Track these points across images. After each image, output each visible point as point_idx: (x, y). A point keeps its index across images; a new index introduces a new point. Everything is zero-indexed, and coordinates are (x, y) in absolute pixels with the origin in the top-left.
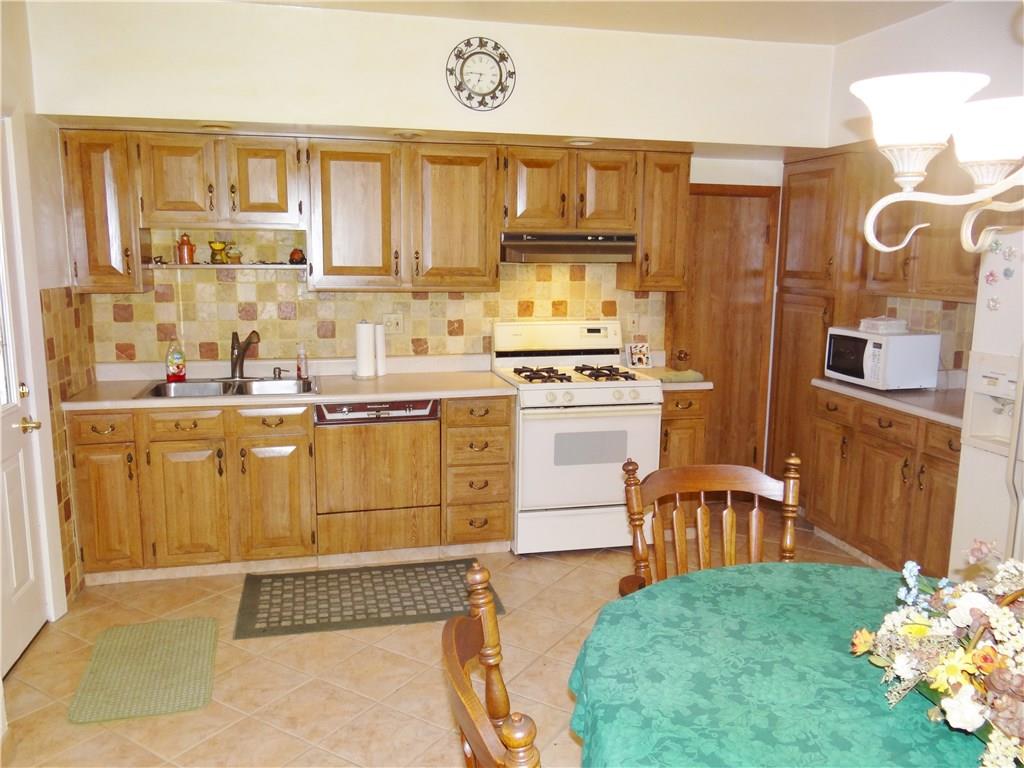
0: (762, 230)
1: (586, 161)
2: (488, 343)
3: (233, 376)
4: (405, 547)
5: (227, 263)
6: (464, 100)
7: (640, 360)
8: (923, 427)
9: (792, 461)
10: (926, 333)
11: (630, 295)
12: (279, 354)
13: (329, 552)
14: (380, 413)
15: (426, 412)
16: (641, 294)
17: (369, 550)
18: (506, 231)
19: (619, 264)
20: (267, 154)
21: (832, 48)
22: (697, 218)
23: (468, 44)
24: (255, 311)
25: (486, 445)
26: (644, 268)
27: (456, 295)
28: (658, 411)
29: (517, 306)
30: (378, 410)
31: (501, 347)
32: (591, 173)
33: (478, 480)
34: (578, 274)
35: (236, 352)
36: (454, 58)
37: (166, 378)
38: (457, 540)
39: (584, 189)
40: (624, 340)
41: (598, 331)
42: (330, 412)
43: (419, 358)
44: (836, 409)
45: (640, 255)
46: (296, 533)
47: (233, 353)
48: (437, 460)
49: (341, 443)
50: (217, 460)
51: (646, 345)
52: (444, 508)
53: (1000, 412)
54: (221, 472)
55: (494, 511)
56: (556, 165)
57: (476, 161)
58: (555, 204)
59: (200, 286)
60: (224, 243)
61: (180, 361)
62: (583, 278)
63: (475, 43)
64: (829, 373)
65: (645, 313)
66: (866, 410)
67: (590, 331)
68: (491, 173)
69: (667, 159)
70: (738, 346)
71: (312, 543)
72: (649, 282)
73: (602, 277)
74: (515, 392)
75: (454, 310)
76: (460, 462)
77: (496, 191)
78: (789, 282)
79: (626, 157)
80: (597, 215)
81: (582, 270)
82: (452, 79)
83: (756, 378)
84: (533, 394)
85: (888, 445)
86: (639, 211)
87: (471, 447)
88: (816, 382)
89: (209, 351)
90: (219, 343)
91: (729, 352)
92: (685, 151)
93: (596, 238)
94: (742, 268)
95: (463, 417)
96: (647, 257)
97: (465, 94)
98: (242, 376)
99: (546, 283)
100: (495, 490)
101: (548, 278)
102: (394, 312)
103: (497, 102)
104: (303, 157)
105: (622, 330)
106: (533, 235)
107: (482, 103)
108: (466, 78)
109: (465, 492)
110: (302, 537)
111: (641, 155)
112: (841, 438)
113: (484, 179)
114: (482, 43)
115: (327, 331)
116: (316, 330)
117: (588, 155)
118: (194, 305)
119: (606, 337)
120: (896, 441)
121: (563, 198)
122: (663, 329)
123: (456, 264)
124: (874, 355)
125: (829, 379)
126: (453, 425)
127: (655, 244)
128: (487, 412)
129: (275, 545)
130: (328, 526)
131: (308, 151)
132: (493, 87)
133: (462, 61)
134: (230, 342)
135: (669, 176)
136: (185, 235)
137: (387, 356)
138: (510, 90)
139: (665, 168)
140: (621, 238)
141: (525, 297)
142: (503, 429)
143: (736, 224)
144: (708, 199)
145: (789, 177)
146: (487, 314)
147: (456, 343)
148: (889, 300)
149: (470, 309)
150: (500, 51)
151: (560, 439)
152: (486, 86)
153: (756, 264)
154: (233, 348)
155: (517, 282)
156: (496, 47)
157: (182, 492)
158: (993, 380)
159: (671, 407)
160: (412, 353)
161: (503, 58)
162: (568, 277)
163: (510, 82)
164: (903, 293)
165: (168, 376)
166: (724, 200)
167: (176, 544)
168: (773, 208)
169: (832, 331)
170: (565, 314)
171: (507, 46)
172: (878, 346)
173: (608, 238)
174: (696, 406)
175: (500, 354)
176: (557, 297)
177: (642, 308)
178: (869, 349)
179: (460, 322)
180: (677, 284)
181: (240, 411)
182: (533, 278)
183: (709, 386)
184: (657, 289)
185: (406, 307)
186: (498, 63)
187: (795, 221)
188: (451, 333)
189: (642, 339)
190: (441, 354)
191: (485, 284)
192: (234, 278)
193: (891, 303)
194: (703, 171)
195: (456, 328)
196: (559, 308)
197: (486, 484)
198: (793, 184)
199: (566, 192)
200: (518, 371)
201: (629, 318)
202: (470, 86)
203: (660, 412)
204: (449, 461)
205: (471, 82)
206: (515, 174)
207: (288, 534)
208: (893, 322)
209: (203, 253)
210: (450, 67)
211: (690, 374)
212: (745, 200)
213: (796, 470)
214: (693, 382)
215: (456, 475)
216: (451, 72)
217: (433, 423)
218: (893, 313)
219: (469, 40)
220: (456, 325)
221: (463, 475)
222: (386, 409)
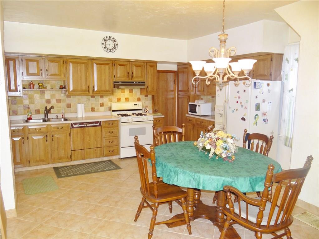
0: (173, 81)
1: (133, 65)
2: (110, 108)
3: (45, 118)
4: (94, 158)
5: (43, 89)
6: (106, 50)
7: (147, 112)
8: (208, 122)
9: (183, 125)
10: (209, 103)
11: (144, 96)
12: (56, 112)
13: (74, 160)
14: (87, 125)
15: (98, 124)
16: (146, 96)
17: (84, 159)
18: (115, 81)
19: (141, 89)
20: (56, 62)
21: (187, 41)
22: (158, 78)
23: (107, 38)
24: (50, 101)
25: (113, 132)
26: (147, 89)
27: (102, 97)
28: (152, 122)
29: (117, 99)
30: (86, 124)
31: (114, 109)
32: (134, 67)
33: (111, 141)
34: (131, 91)
35: (46, 112)
36: (103, 40)
37: (27, 119)
38: (106, 156)
39: (133, 71)
40: (143, 107)
41: (136, 105)
42: (74, 125)
43: (93, 112)
44: (191, 120)
45: (146, 86)
46: (66, 156)
47: (45, 112)
48: (101, 136)
49: (77, 133)
50: (46, 138)
51: (148, 108)
52: (103, 148)
53: (221, 117)
54: (47, 141)
55: (115, 148)
56: (126, 66)
57: (107, 64)
58: (126, 74)
59: (35, 95)
60: (42, 84)
61: (31, 114)
62: (132, 92)
63: (108, 37)
64: (189, 113)
65: (147, 100)
66: (197, 120)
67: (134, 105)
68: (111, 67)
69: (152, 64)
70: (169, 108)
71: (70, 159)
72: (149, 93)
73: (137, 91)
74: (119, 119)
75: (101, 100)
76: (106, 136)
77: (112, 71)
78: (180, 93)
79: (142, 64)
80: (136, 77)
81: (132, 90)
82: (103, 45)
83: (173, 115)
84: (124, 119)
85: (202, 127)
86: (146, 76)
87: (109, 132)
88: (187, 115)
89: (38, 112)
90: (40, 109)
91: (167, 109)
92: (156, 62)
93: (136, 83)
94: (169, 89)
95: (107, 125)
96: (148, 87)
97: (106, 49)
98: (47, 118)
99: (124, 93)
100: (115, 143)
101: (124, 92)
102: (86, 101)
103: (114, 51)
104: (65, 62)
105: (142, 105)
106: (121, 82)
107: (110, 51)
108: (106, 45)
109: (108, 144)
110: (68, 157)
111: (146, 63)
112: (192, 127)
113: (110, 69)
114: (110, 38)
115: (69, 106)
116: (66, 106)
117: (133, 63)
118: (34, 100)
119: (139, 106)
120: (204, 126)
121: (128, 73)
122: (151, 104)
123: (103, 89)
124: (198, 108)
125: (189, 114)
126: (104, 127)
127: (150, 84)
128: (113, 124)
129: (61, 159)
130: (74, 154)
131: (66, 61)
132: (113, 48)
133: (105, 41)
134: (44, 109)
135: (152, 68)
136: (32, 82)
137: (85, 112)
138: (116, 48)
139: (151, 66)
140: (142, 83)
141: (119, 97)
142: (117, 128)
143: (167, 79)
144: (161, 73)
145: (178, 69)
146: (109, 101)
147: (102, 109)
148: (201, 96)
149: (105, 100)
150: (114, 39)
151: (130, 130)
152: (111, 47)
153: (172, 89)
154: (45, 111)
155: (116, 93)
156: (113, 38)
157: (37, 146)
158: (219, 110)
159: (155, 121)
160: (91, 111)
161: (115, 41)
162: (129, 92)
163: (116, 47)
164: (203, 94)
165: (28, 118)
166: (165, 74)
167: (35, 160)
168: (175, 75)
169: (189, 103)
170: (128, 101)
171: (116, 38)
172: (199, 106)
173: (139, 83)
174: (161, 121)
175: (113, 111)
176: (126, 97)
177: (147, 99)
178: (197, 107)
179: (103, 103)
180: (155, 93)
181: (52, 125)
182: (121, 92)
183: (164, 116)
184: (150, 94)
185: (89, 100)
186: (114, 42)
187: (180, 78)
188: (100, 106)
189: (147, 107)
190: (98, 111)
191: (110, 94)
192: (44, 93)
193: (202, 97)
194: (160, 67)
195: (102, 105)
196: (127, 100)
197: (113, 141)
198: (179, 70)
199: (129, 72)
200: (118, 115)
201: (143, 101)
202: (107, 47)
203: (153, 123)
204: (104, 136)
205: (108, 46)
206: (117, 67)
207: (64, 156)
208: (202, 101)
209: (36, 86)
210: (103, 43)
211: (159, 114)
212: (169, 73)
213: (184, 126)
214: (160, 116)
215: (106, 139)
216: (103, 44)
217: (100, 127)
218: (202, 99)
219: (107, 37)
220: (102, 104)
221: (107, 139)
222: (88, 124)
